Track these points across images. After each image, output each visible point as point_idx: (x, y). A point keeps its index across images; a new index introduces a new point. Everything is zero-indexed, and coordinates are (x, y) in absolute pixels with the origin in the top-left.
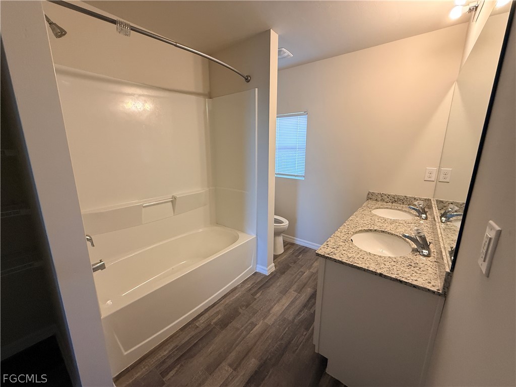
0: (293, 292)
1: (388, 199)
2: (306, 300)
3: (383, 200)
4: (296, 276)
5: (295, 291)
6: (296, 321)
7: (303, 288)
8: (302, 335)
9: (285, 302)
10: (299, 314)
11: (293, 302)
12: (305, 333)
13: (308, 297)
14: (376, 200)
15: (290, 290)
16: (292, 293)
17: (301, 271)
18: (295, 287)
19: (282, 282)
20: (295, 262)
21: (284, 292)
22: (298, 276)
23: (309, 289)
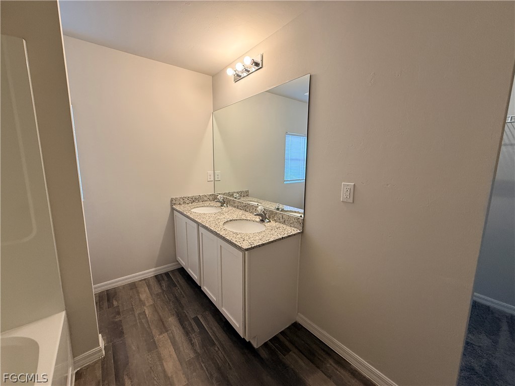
0: (161, 336)
1: (188, 201)
2: (181, 329)
3: (184, 203)
4: (141, 323)
5: (161, 333)
6: (199, 351)
7: (163, 324)
8: (217, 352)
9: (168, 351)
10: (193, 344)
11: (174, 343)
12: (217, 349)
13: (178, 325)
14: (180, 204)
15: (156, 339)
16: (162, 339)
17: (139, 314)
18: (155, 332)
19: (133, 343)
20: (118, 313)
21: (152, 346)
22: (143, 321)
23: (170, 319)
